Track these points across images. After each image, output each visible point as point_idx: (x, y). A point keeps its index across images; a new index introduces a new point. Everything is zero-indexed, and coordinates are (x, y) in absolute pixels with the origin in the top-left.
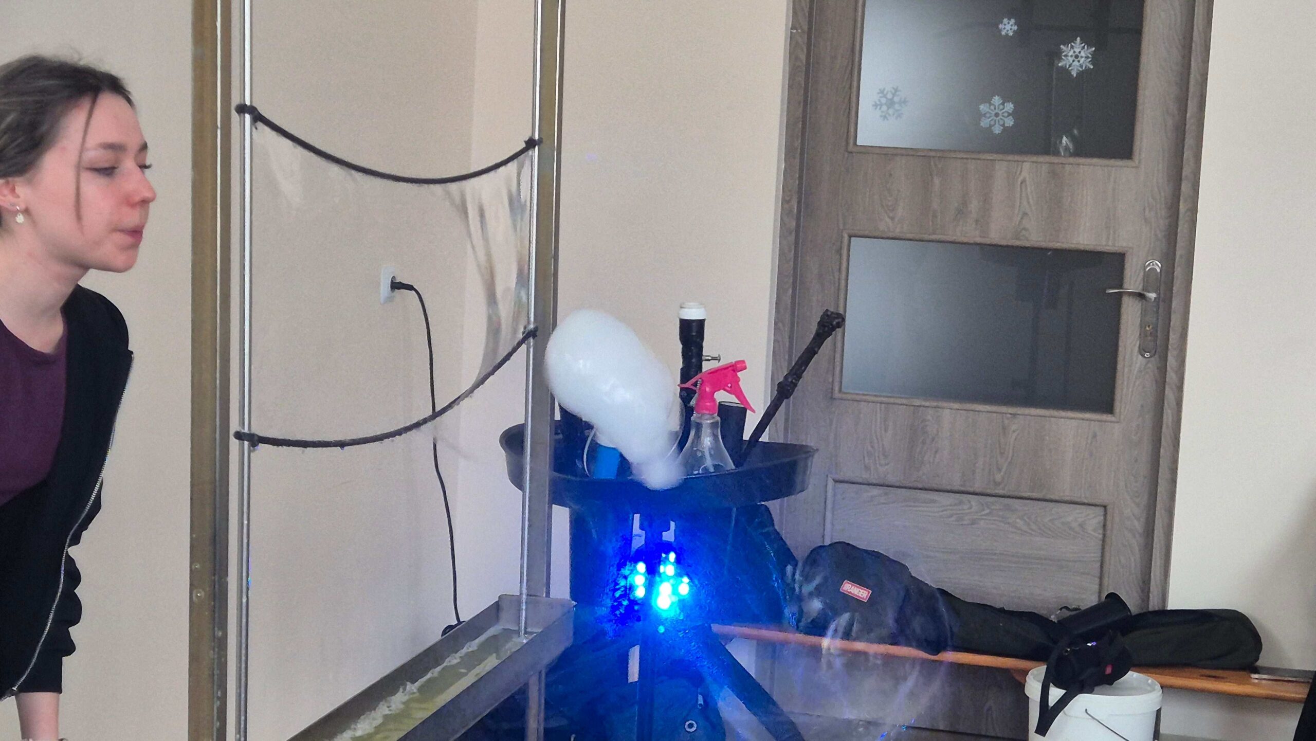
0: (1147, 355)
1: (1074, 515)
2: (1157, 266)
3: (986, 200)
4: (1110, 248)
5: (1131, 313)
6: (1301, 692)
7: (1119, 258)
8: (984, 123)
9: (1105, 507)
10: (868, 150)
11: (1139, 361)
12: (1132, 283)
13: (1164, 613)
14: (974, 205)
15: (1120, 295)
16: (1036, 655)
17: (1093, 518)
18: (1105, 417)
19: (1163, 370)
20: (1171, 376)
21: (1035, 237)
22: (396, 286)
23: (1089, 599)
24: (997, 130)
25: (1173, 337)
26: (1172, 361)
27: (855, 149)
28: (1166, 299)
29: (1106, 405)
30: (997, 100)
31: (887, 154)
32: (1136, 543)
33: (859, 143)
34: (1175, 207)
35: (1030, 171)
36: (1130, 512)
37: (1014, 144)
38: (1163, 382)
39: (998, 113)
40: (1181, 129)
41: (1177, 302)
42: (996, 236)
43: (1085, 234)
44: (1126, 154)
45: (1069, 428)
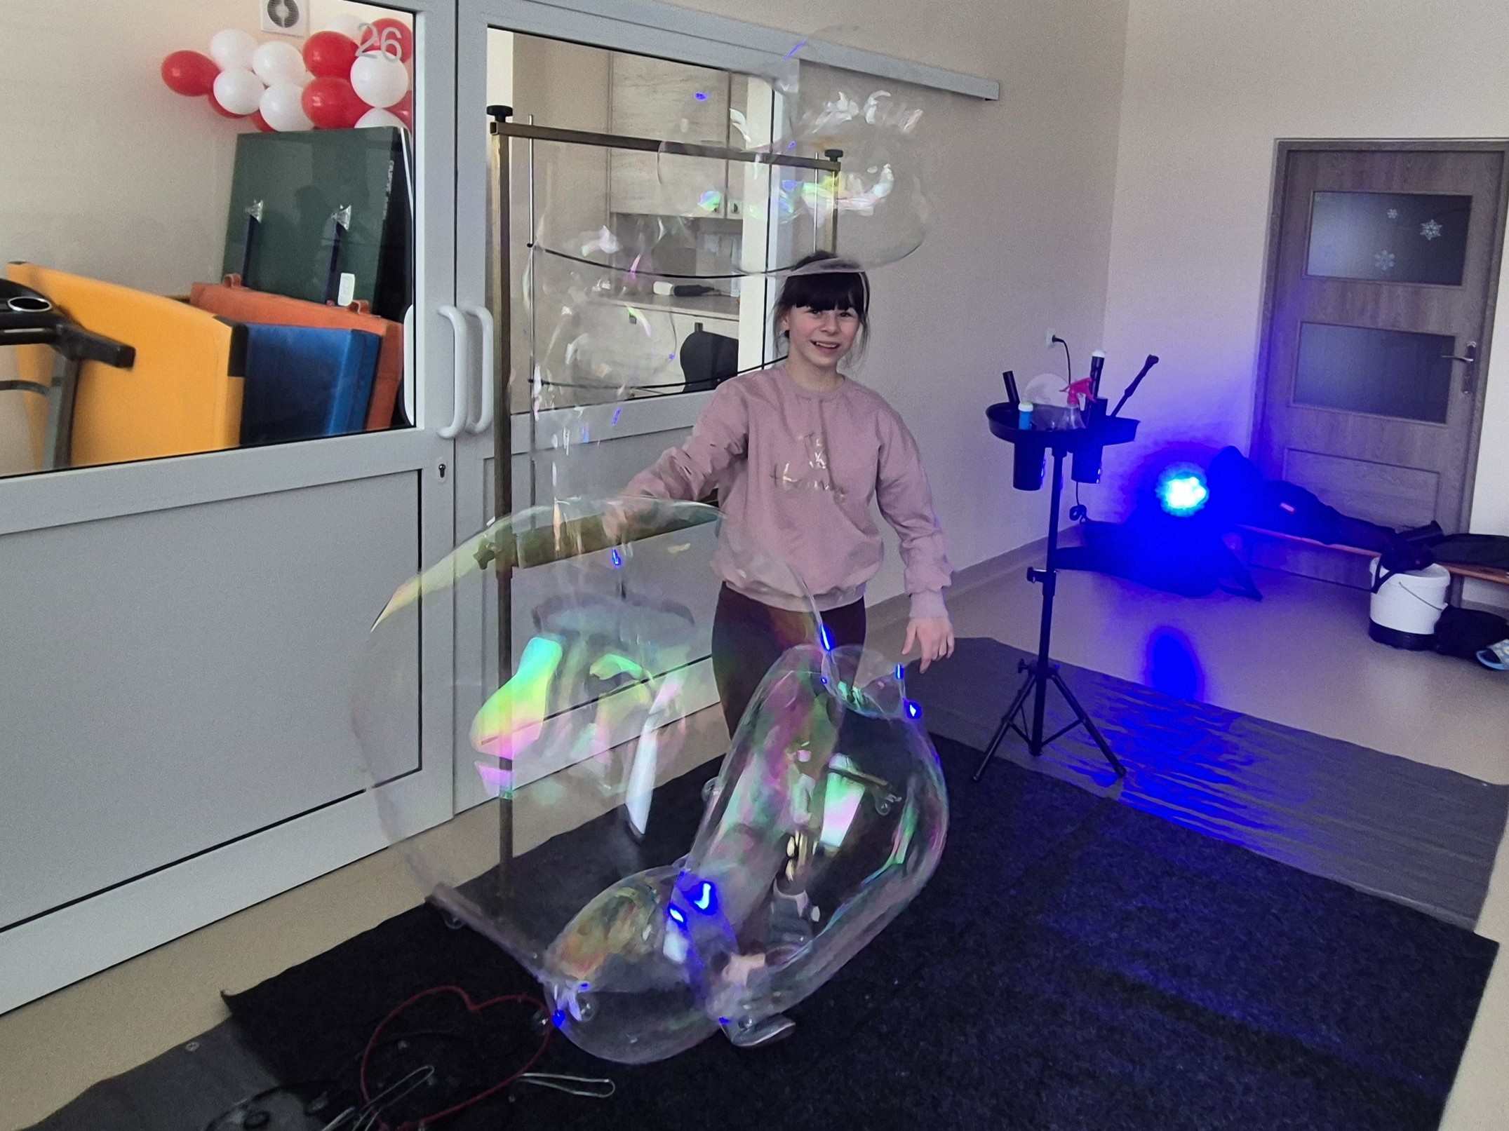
0: (1466, 392)
1: (1421, 476)
2: (1473, 344)
3: (1378, 306)
4: (1448, 333)
5: (1458, 370)
7: (1451, 340)
8: (1377, 265)
9: (1438, 473)
10: (1313, 277)
11: (1461, 395)
12: (1460, 351)
13: (1465, 535)
15: (1450, 361)
17: (1432, 479)
18: (1442, 425)
19: (1474, 400)
20: (1478, 404)
21: (1404, 326)
22: (1055, 339)
23: (1421, 523)
24: (1385, 268)
25: (1480, 384)
26: (1479, 396)
27: (1305, 277)
28: (1477, 362)
29: (1442, 419)
30: (1385, 252)
31: (1324, 280)
32: (1456, 495)
33: (1310, 273)
34: (1484, 312)
35: (1401, 291)
36: (1453, 475)
37: (1393, 278)
38: (1473, 409)
39: (1385, 260)
40: (1489, 270)
41: (1482, 365)
42: (1380, 325)
43: (1433, 326)
44: (1458, 282)
45: (1419, 430)
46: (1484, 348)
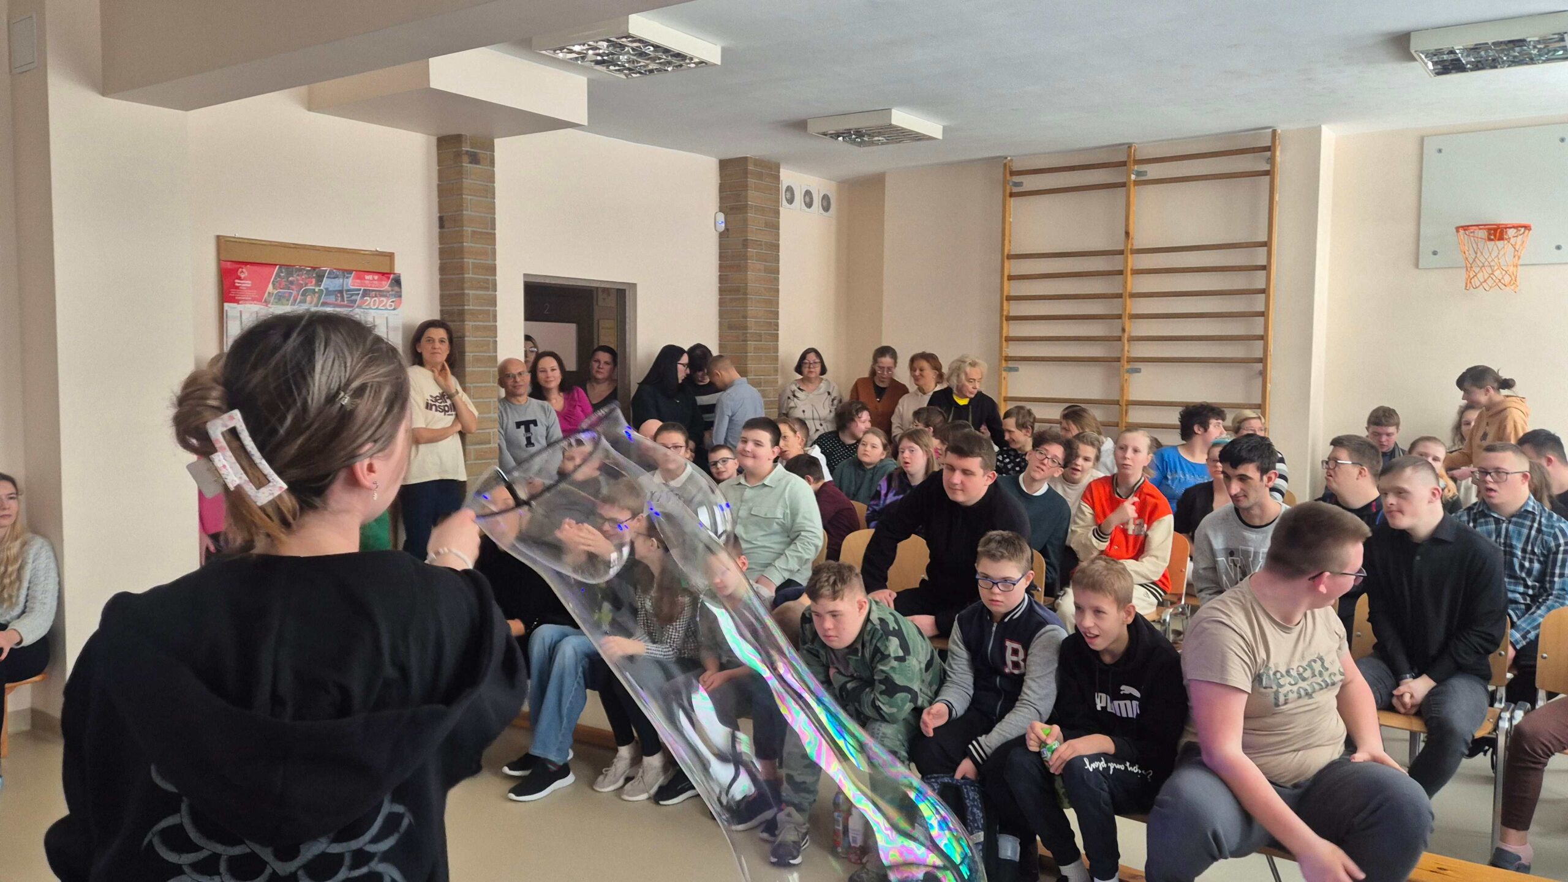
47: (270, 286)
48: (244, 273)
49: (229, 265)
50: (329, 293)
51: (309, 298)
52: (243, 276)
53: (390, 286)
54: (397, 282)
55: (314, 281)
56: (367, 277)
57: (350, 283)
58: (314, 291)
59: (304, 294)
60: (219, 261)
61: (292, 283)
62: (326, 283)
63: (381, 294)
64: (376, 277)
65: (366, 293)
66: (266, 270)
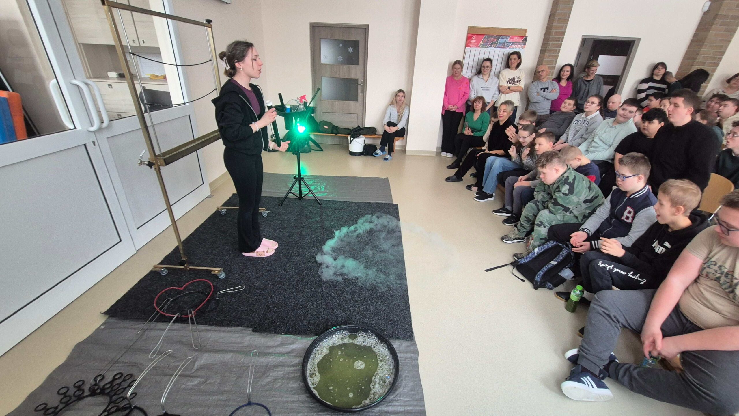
1: (353, 115)
2: (362, 80)
3: (340, 71)
4: (356, 78)
5: (359, 87)
6: (381, 137)
7: (357, 80)
8: (339, 60)
9: (357, 114)
10: (323, 64)
11: (361, 94)
12: (359, 83)
13: (365, 128)
14: (338, 72)
15: (358, 85)
16: (349, 134)
17: (356, 116)
18: (357, 102)
19: (364, 95)
21: (346, 77)
23: (356, 126)
24: (341, 61)
25: (365, 90)
27: (321, 64)
28: (364, 85)
29: (357, 100)
30: (340, 56)
31: (326, 64)
32: (361, 119)
34: (364, 72)
35: (345, 67)
36: (360, 115)
37: (343, 63)
38: (364, 97)
39: (340, 58)
40: (365, 61)
41: (365, 86)
42: (341, 77)
43: (353, 76)
44: (358, 64)
45: (352, 103)
46: (365, 81)
47: (481, 42)
48: (474, 38)
49: (470, 35)
50: (500, 43)
51: (493, 46)
52: (473, 39)
53: (523, 41)
54: (526, 39)
55: (496, 40)
56: (516, 38)
57: (508, 40)
58: (495, 43)
59: (492, 44)
60: (468, 34)
61: (488, 40)
62: (500, 40)
63: (519, 44)
64: (518, 38)
65: (513, 43)
66: (481, 36)
